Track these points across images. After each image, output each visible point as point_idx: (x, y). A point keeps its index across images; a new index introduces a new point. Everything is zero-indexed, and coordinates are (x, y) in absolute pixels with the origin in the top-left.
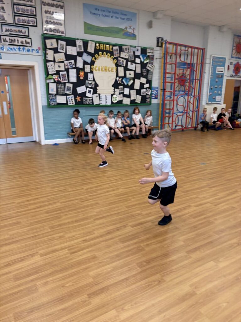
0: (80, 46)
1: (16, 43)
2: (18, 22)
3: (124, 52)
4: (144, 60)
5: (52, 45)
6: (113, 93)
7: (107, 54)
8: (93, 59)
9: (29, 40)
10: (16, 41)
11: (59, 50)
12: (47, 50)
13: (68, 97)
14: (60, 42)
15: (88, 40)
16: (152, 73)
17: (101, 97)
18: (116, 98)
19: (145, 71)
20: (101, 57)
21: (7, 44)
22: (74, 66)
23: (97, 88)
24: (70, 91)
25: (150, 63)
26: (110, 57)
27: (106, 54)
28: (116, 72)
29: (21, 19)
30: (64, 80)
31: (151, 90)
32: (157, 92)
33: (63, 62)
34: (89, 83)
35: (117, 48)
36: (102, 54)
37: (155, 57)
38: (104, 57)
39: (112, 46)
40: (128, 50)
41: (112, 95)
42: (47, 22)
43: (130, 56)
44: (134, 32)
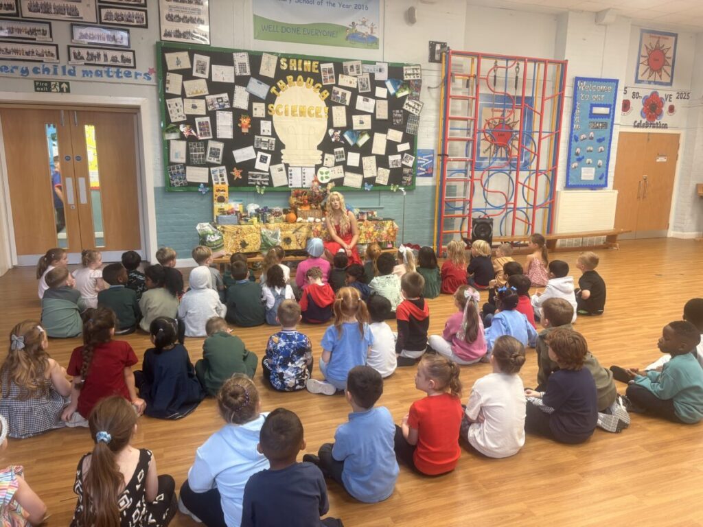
0: (242, 66)
1: (102, 61)
2: (107, 19)
3: (347, 74)
4: (397, 91)
5: (178, 63)
6: (320, 162)
7: (305, 80)
8: (273, 90)
9: (129, 55)
10: (102, 57)
11: (195, 74)
12: (168, 73)
13: (212, 169)
14: (197, 57)
15: (262, 52)
16: (418, 118)
17: (291, 171)
18: (327, 173)
19: (400, 115)
20: (290, 86)
21: (82, 62)
22: (227, 106)
23: (282, 151)
24: (218, 157)
25: (411, 97)
26: (314, 85)
27: (302, 80)
28: (327, 117)
29: (113, 14)
30: (205, 134)
31: (414, 158)
32: (431, 161)
33: (203, 97)
34: (262, 141)
35: (331, 66)
36: (295, 79)
37: (425, 84)
38: (300, 85)
39: (317, 63)
40: (358, 69)
41: (317, 167)
42: (169, 19)
43: (361, 83)
44: (372, 32)
